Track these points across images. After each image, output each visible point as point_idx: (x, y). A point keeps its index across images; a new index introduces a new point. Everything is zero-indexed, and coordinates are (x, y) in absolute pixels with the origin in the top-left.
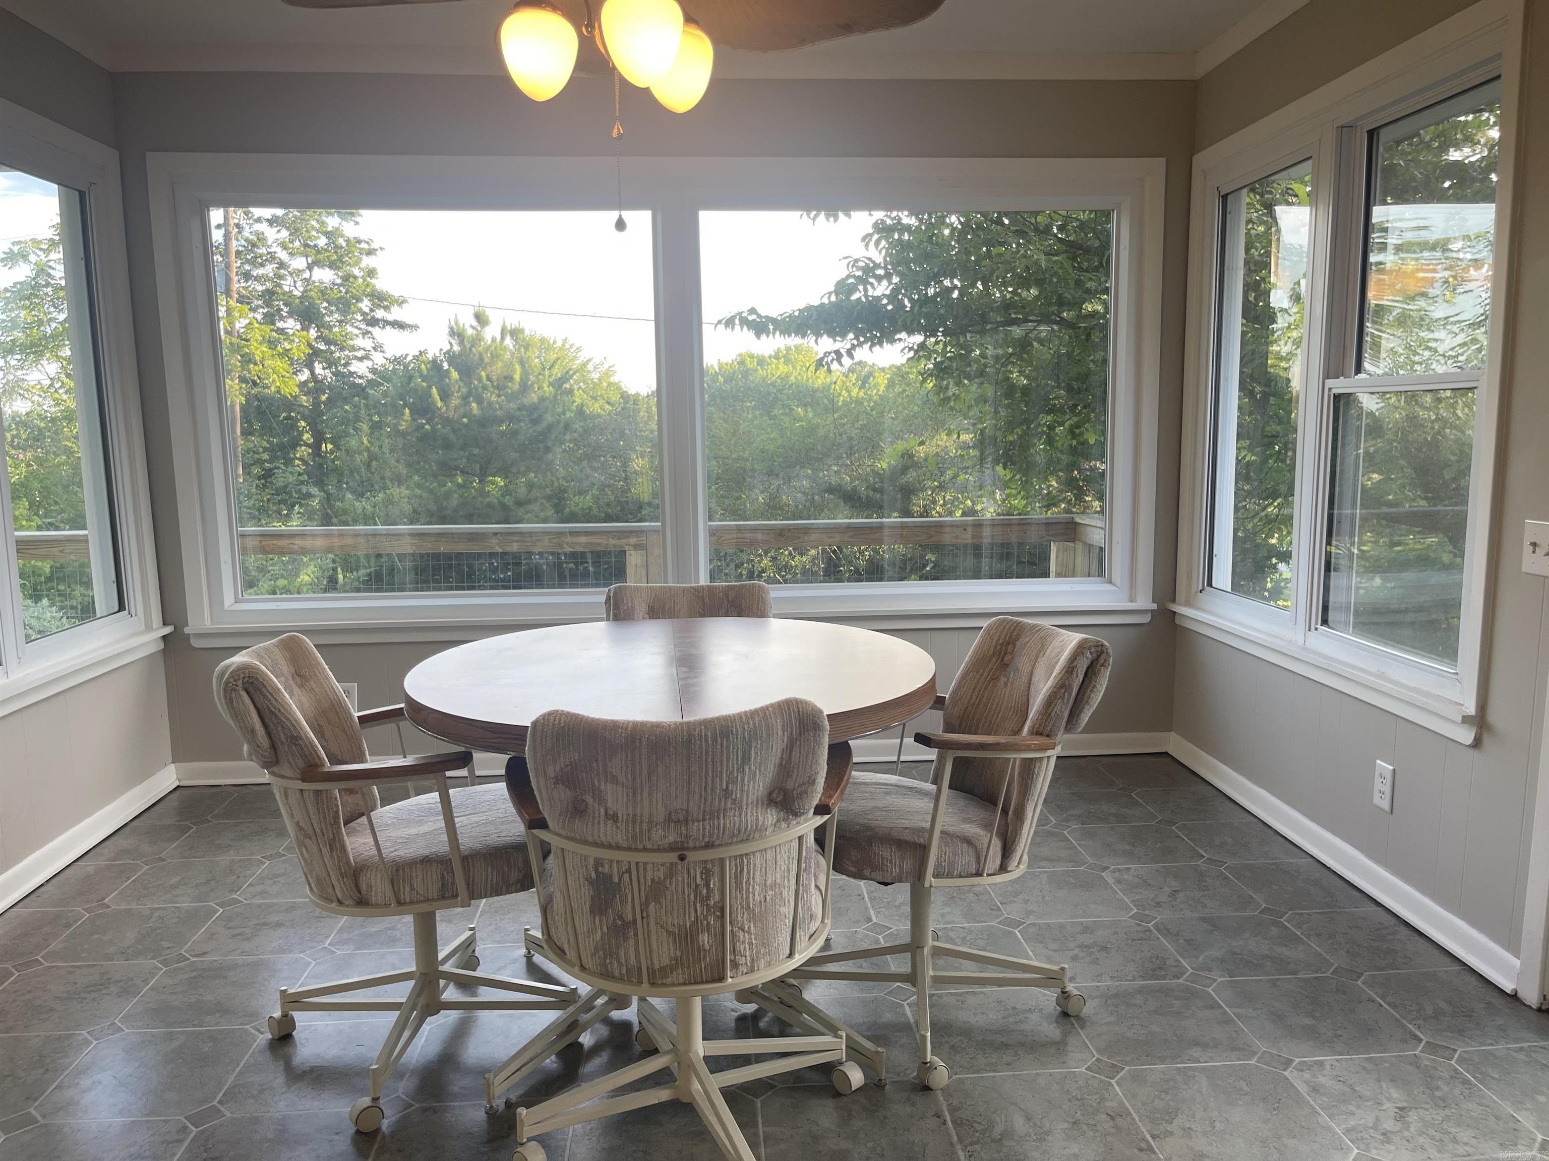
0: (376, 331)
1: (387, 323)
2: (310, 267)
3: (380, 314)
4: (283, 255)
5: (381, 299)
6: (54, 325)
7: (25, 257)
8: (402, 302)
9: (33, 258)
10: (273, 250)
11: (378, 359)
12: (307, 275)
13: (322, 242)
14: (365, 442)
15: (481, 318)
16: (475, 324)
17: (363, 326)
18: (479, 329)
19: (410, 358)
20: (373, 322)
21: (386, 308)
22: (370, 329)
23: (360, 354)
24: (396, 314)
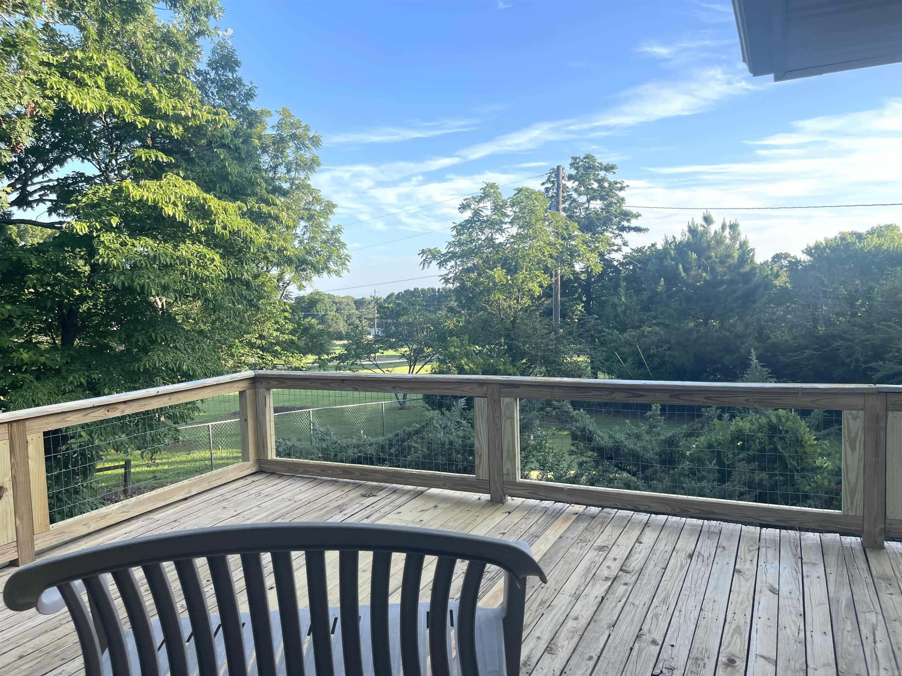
0: (624, 234)
1: (630, 229)
2: (588, 201)
3: (625, 224)
4: (575, 195)
5: (627, 215)
6: (480, 242)
7: (469, 206)
8: (638, 216)
9: (473, 206)
10: (570, 193)
11: (626, 250)
12: (587, 206)
13: (595, 185)
14: (623, 299)
15: (708, 220)
16: (704, 223)
17: (617, 232)
18: (706, 226)
19: (646, 248)
20: (623, 229)
21: (628, 221)
22: (621, 233)
23: (615, 248)
24: (634, 223)
